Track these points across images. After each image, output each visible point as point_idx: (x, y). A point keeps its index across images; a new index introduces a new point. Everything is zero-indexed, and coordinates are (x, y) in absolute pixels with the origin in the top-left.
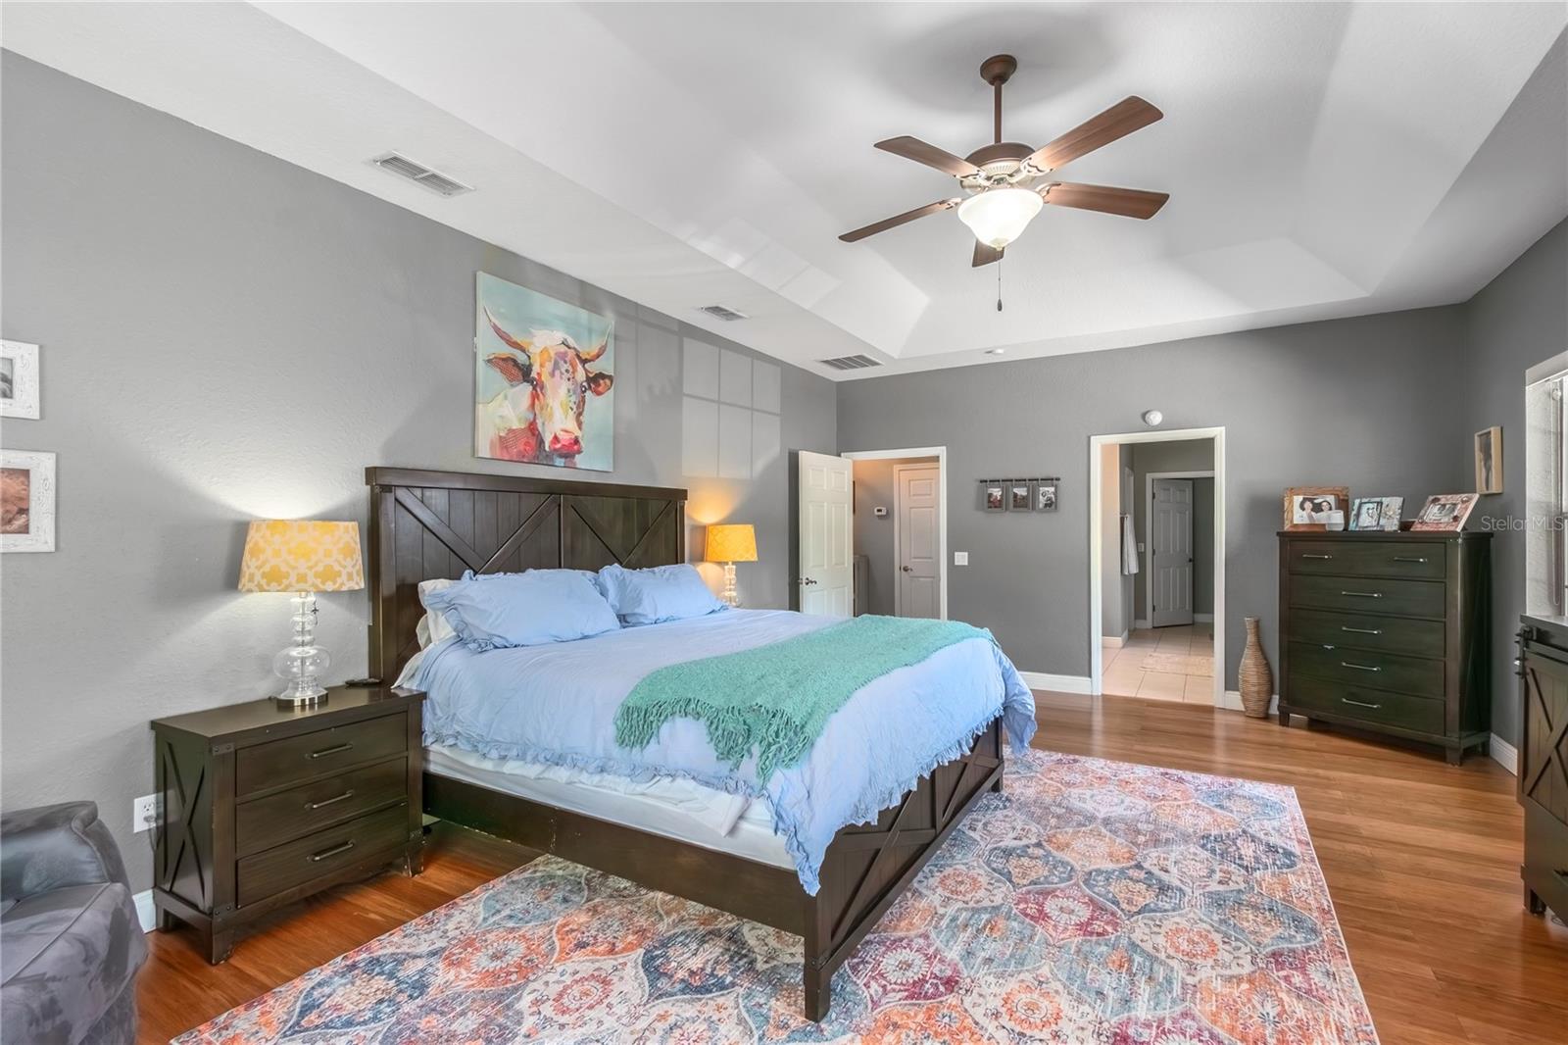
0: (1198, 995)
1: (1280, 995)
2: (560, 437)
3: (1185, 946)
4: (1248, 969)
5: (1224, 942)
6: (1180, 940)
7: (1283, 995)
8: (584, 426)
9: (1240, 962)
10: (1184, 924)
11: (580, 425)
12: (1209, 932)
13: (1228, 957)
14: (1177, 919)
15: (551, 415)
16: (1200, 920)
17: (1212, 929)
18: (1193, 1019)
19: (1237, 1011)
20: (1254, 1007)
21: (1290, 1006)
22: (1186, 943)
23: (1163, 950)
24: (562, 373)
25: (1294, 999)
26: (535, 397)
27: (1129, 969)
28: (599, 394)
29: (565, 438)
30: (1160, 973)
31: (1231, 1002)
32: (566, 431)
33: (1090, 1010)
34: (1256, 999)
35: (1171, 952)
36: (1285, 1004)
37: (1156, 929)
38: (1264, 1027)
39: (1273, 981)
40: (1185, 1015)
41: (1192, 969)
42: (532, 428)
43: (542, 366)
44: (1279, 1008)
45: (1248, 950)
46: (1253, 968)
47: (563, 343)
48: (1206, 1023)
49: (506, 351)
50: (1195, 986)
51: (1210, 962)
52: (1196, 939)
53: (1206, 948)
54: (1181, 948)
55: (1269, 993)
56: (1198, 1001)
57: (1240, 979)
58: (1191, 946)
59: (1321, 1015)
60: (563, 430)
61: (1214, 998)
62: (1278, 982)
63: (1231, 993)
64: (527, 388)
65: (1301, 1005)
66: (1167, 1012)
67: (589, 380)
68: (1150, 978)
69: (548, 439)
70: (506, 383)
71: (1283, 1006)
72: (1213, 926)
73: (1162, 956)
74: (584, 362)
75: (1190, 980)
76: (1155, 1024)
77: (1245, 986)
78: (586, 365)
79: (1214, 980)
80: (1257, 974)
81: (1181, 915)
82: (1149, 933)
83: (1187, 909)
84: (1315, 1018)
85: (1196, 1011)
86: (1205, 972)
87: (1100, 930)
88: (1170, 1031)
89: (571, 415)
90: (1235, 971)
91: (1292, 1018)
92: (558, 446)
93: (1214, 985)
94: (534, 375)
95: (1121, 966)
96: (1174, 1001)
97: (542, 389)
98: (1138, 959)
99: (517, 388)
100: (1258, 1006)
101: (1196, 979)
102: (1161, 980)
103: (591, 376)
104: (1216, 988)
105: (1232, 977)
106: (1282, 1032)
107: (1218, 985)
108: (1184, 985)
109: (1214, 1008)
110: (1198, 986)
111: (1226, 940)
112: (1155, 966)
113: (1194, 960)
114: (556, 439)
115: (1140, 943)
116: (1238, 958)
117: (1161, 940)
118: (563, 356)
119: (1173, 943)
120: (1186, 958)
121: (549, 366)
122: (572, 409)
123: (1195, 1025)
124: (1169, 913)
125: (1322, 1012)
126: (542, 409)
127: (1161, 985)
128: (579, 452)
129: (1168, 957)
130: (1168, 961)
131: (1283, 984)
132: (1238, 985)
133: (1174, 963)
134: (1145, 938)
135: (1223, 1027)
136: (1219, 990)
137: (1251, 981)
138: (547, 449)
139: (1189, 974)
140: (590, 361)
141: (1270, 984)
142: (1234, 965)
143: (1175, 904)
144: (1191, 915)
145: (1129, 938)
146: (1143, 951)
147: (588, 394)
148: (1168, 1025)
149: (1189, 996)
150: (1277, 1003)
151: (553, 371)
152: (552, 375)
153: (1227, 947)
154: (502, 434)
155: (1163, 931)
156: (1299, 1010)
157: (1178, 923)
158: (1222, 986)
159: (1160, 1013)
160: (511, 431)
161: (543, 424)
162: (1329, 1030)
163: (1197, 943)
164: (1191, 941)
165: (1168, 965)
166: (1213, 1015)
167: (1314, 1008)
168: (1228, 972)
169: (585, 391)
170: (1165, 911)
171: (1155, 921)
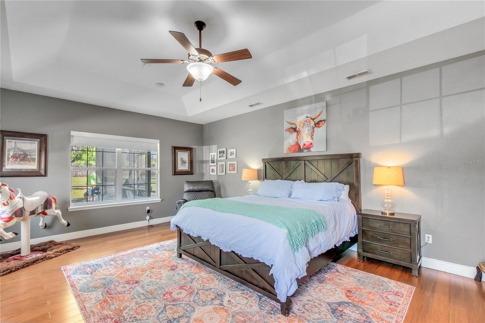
0: (130, 298)
1: (112, 312)
2: (305, 144)
3: (144, 307)
4: (124, 314)
5: (135, 317)
6: (146, 308)
7: (111, 313)
8: (314, 139)
9: (127, 314)
10: (150, 314)
11: (312, 139)
12: (142, 317)
13: (131, 313)
14: (154, 314)
15: (303, 138)
16: (148, 319)
17: (142, 319)
18: (128, 294)
19: (120, 301)
20: (117, 305)
21: (108, 311)
22: (144, 308)
23: (148, 302)
24: (306, 126)
25: (108, 314)
26: (298, 135)
27: (149, 293)
28: (319, 127)
29: (307, 144)
30: (143, 297)
31: (122, 302)
32: (308, 142)
33: (147, 281)
34: (117, 307)
35: (145, 303)
36: (109, 311)
37: (155, 306)
38: (112, 302)
39: (116, 315)
40: (130, 293)
41: (137, 303)
42: (297, 144)
43: (300, 126)
44: (111, 309)
45: (127, 320)
46: (123, 315)
47: (306, 117)
48: (125, 295)
49: (290, 126)
50: (133, 299)
51: (134, 308)
52: (143, 312)
53: (138, 311)
54: (144, 306)
55: (115, 311)
56: (130, 297)
57: (124, 309)
58: (143, 309)
59: (100, 315)
60: (306, 142)
61: (127, 300)
62: (114, 316)
63: (124, 304)
64: (296, 133)
65: (105, 314)
66: (134, 291)
67: (315, 124)
68: (143, 294)
69: (302, 145)
70: (290, 134)
71: (110, 310)
72: (143, 320)
73: (146, 301)
74: (313, 119)
75: (135, 300)
76: (134, 288)
77: (122, 308)
78: (314, 120)
79: (130, 304)
80: (121, 314)
81: (154, 316)
82: (156, 304)
83: (155, 320)
84: (101, 313)
85: (128, 295)
86: (133, 304)
87: (166, 295)
88: (130, 289)
89: (309, 137)
90: (127, 311)
91: (107, 309)
92: (305, 147)
93: (129, 303)
94: (297, 129)
95: (151, 292)
96: (134, 294)
97: (300, 132)
98: (150, 296)
99: (293, 134)
100: (116, 306)
101: (134, 301)
102: (141, 295)
103: (316, 122)
104: (128, 303)
105: (126, 308)
106: (108, 304)
107: (128, 304)
108: (135, 298)
109: (125, 298)
110: (132, 300)
111: (135, 318)
112: (145, 297)
113: (138, 305)
114: (304, 145)
115: (154, 300)
116: (128, 315)
117: (151, 304)
118: (306, 121)
119: (147, 306)
120: (141, 304)
121: (302, 125)
122: (309, 135)
123: (126, 293)
124: (158, 314)
125: (100, 316)
126: (300, 138)
127: (140, 294)
128: (312, 147)
129: (144, 302)
130: (144, 301)
131: (112, 316)
132: (123, 307)
133: (142, 301)
134: (155, 302)
135: (121, 296)
136: (127, 303)
137: (121, 311)
138: (301, 148)
139: (136, 301)
140: (316, 118)
141: (116, 313)
142: (128, 312)
143: (160, 319)
144: (152, 318)
145: (158, 299)
146: (152, 299)
147: (316, 128)
148: (131, 290)
149: (132, 297)
150: (112, 310)
151: (303, 126)
152: (303, 127)
153: (134, 316)
154: (289, 147)
155: (153, 307)
156: (105, 312)
157: (152, 313)
158: (127, 304)
159: (135, 290)
160: (291, 146)
161: (300, 141)
162: (97, 312)
163: (142, 311)
164: (144, 310)
165: (143, 300)
166: (124, 297)
167: (102, 315)
168: (128, 309)
169: (314, 128)
170: (159, 314)
171: (158, 308)
